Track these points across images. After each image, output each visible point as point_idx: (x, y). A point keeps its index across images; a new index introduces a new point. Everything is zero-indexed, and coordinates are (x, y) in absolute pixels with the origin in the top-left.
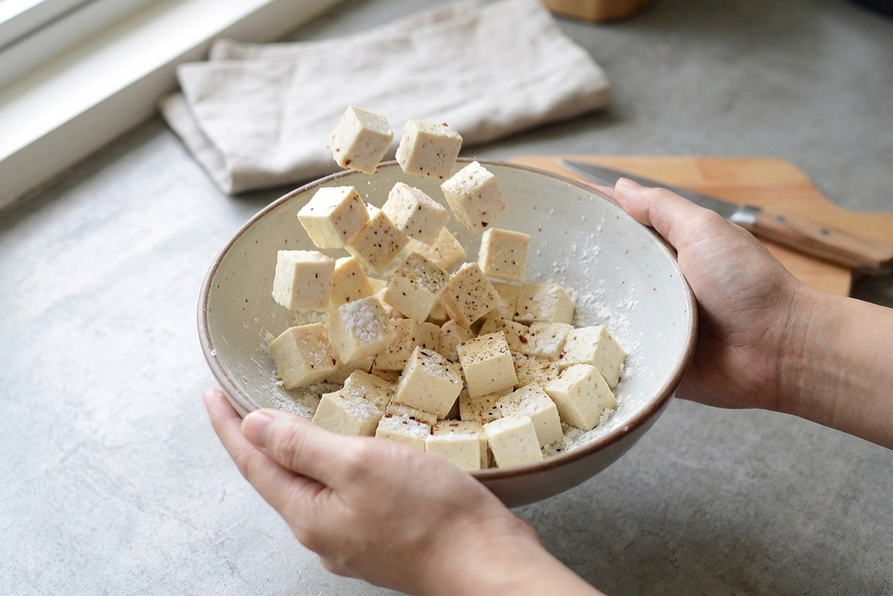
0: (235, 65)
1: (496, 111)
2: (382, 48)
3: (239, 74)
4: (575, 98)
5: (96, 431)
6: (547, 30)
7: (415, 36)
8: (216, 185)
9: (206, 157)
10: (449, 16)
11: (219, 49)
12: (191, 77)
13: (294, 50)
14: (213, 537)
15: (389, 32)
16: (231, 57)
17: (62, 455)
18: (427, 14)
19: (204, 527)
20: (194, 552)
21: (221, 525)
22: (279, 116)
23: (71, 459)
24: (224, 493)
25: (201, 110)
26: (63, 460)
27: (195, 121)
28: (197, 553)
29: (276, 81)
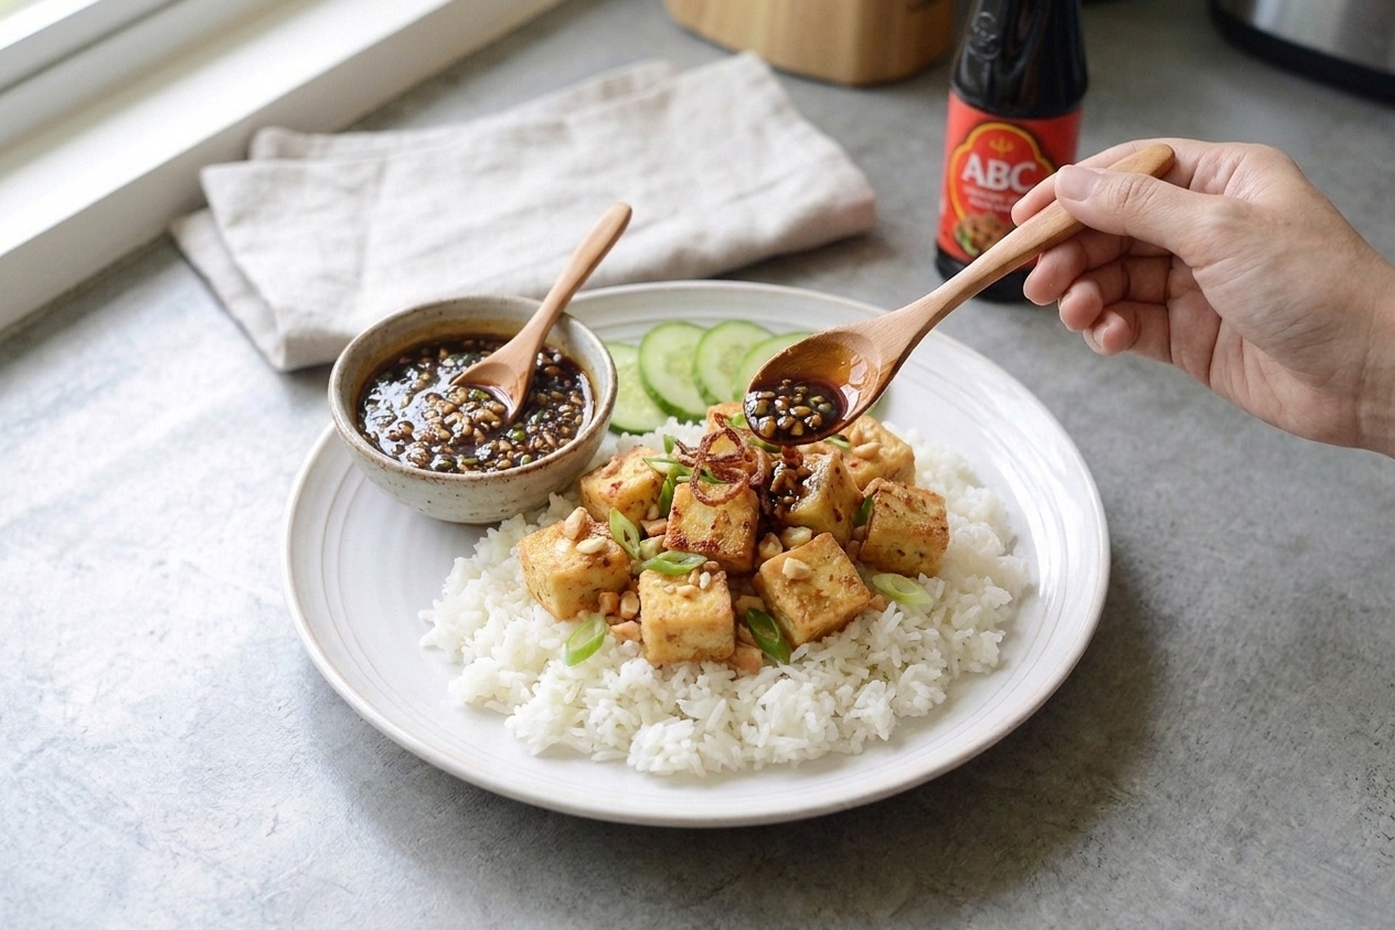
0: (291, 165)
1: (700, 237)
2: (521, 138)
3: (298, 179)
4: (822, 216)
5: (73, 720)
6: (778, 110)
7: (571, 119)
8: (262, 354)
9: (245, 310)
10: (626, 87)
11: (265, 141)
12: (221, 183)
13: (383, 141)
14: (258, 891)
15: (533, 112)
16: (283, 153)
17: (17, 757)
18: (592, 85)
19: (243, 874)
20: (225, 914)
21: (270, 872)
22: (361, 246)
23: (31, 765)
24: (276, 820)
25: (236, 237)
26: (19, 767)
27: (228, 253)
28: (231, 916)
29: (353, 191)
